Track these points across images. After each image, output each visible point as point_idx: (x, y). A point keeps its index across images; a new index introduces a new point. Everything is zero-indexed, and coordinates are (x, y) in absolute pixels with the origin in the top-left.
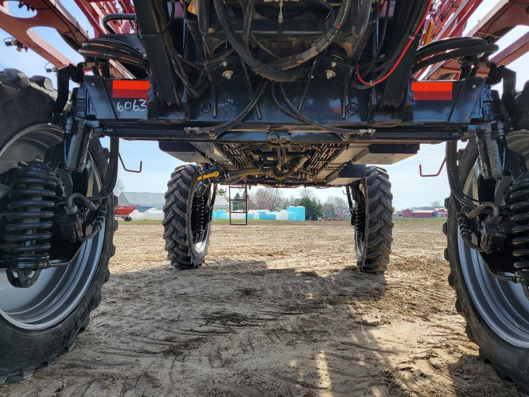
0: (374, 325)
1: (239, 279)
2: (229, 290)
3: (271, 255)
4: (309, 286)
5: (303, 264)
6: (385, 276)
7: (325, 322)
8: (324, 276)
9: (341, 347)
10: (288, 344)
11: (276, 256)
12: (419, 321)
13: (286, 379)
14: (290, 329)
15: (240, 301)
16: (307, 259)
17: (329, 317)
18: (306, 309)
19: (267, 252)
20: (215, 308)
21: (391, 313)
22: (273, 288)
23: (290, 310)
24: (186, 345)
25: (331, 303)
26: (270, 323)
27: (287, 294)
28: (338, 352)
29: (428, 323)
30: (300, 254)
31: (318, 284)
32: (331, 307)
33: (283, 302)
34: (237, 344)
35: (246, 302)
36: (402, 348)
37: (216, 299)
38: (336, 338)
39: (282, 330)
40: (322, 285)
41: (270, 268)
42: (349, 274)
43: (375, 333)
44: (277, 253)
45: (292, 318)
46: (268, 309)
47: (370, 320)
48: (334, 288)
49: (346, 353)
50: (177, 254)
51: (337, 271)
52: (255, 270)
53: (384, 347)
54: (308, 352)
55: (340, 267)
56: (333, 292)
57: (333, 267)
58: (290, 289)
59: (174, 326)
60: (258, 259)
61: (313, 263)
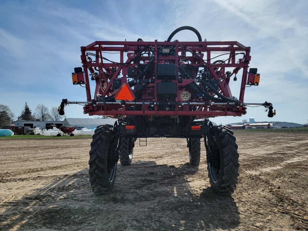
0: (189, 182)
1: (148, 169)
2: (146, 173)
3: (157, 158)
4: (172, 171)
5: (170, 162)
6: (199, 166)
7: (176, 181)
8: (177, 167)
9: (179, 186)
10: (166, 186)
11: (159, 159)
12: (203, 180)
13: (166, 192)
14: (166, 183)
15: (150, 176)
16: (171, 160)
17: (177, 180)
18: (170, 178)
19: (155, 156)
20: (143, 178)
21: (195, 178)
22: (160, 172)
23: (165, 178)
24: (140, 187)
25: (178, 176)
26: (160, 182)
27: (164, 174)
28: (178, 188)
29: (205, 181)
30: (169, 157)
31: (175, 170)
32: (178, 177)
33: (163, 176)
34: (153, 186)
35: (152, 176)
36: (195, 186)
37: (142, 176)
38: (178, 185)
39: (164, 183)
40: (176, 170)
41: (158, 164)
42: (186, 166)
43: (189, 183)
44: (159, 157)
45: (166, 180)
46: (159, 178)
47: (188, 180)
48: (180, 171)
49: (180, 188)
50: (124, 160)
51: (182, 165)
52: (152, 165)
53: (191, 186)
54: (171, 188)
55: (183, 163)
56: (179, 173)
57: (181, 163)
58: (165, 172)
59: (134, 183)
60: (152, 160)
61: (174, 161)
